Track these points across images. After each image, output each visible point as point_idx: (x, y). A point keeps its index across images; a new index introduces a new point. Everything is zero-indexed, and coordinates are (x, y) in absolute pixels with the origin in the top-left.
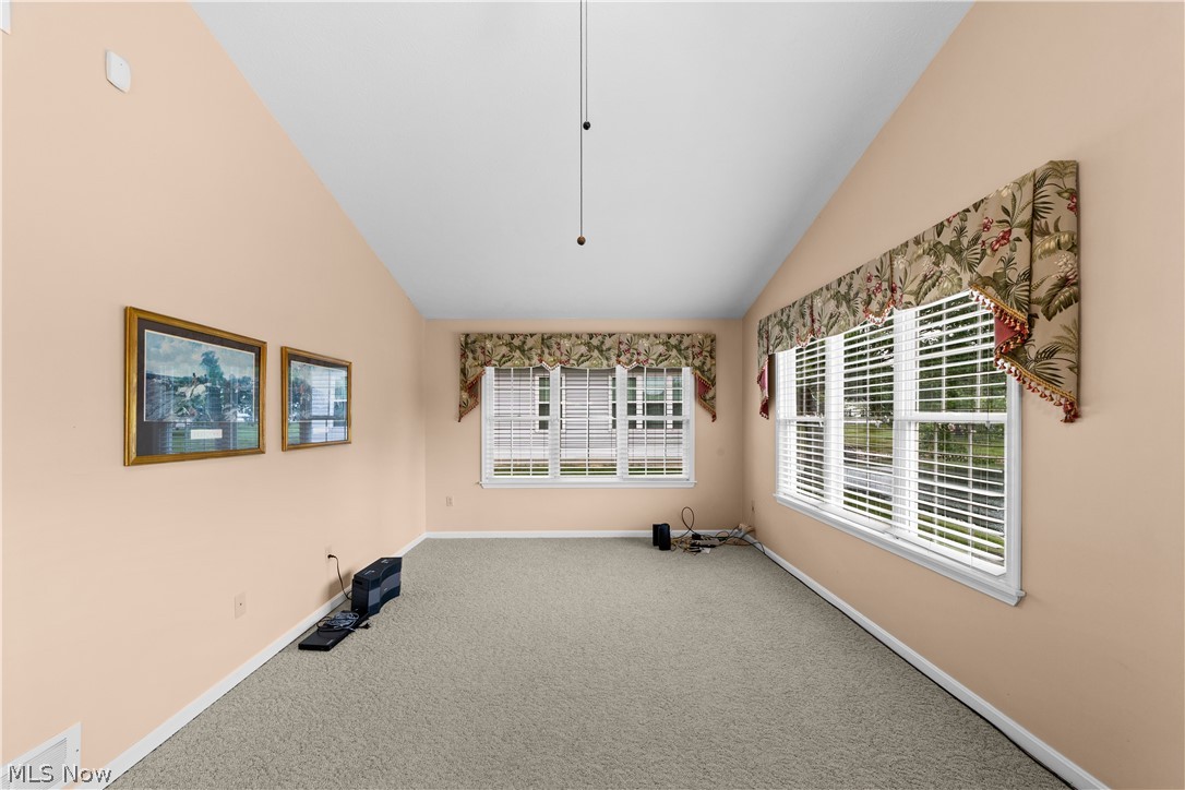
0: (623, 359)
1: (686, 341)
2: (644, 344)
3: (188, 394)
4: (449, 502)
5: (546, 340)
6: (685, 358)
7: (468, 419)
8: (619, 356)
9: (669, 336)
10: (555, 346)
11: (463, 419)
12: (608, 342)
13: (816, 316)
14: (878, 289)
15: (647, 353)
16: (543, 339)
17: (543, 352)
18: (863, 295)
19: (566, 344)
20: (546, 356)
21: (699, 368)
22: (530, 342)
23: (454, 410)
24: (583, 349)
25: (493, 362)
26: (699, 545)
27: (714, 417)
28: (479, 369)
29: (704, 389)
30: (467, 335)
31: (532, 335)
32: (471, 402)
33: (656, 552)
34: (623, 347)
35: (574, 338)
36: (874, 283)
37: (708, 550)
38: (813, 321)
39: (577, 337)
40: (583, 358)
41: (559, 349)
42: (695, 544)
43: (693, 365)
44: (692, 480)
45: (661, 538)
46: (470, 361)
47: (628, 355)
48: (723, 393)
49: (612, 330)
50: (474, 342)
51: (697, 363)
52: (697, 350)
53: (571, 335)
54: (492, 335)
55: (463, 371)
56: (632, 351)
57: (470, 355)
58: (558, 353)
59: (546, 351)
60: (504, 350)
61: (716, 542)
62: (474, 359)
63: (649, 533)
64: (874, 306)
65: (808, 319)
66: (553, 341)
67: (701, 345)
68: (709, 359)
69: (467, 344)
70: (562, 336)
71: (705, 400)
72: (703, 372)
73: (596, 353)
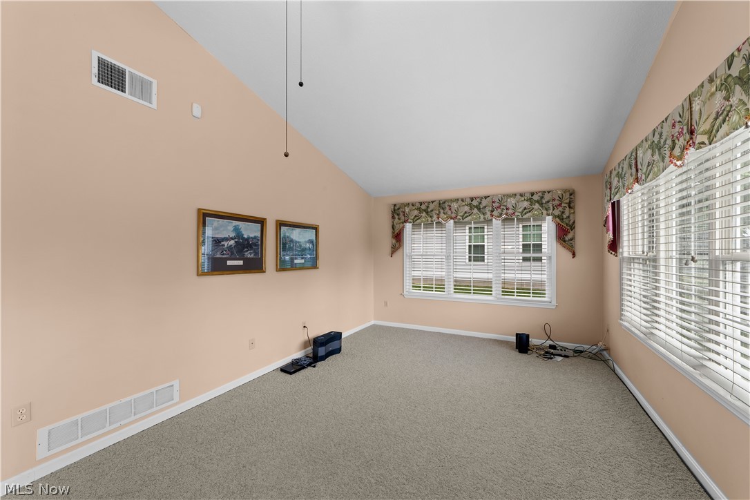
0: (495, 213)
1: (547, 197)
2: (512, 201)
3: (226, 245)
4: (386, 304)
5: (442, 205)
6: (546, 210)
7: (398, 254)
8: (492, 211)
9: (532, 194)
10: (448, 208)
11: (394, 255)
12: (484, 202)
13: (639, 167)
14: (681, 133)
15: (514, 208)
16: (440, 204)
17: (440, 212)
18: (669, 142)
19: (455, 205)
20: (442, 215)
21: (558, 217)
22: (432, 206)
23: (388, 249)
24: (467, 209)
25: (409, 220)
26: (552, 354)
27: (574, 255)
28: (401, 225)
29: (564, 234)
30: (395, 205)
31: (433, 202)
32: (397, 245)
33: (515, 354)
34: (496, 205)
35: (460, 201)
36: (677, 128)
37: (559, 359)
38: (637, 171)
39: (462, 200)
40: (466, 215)
41: (450, 209)
42: (550, 353)
43: (553, 214)
44: (554, 303)
45: (522, 344)
46: (397, 220)
47: (499, 211)
48: (581, 235)
49: (486, 194)
50: (399, 209)
51: (557, 212)
52: (557, 202)
53: (458, 200)
54: (409, 204)
55: (393, 227)
56: (502, 207)
57: (397, 217)
58: (449, 212)
59: (442, 211)
60: (416, 212)
61: (571, 353)
62: (399, 219)
63: (513, 339)
64: (677, 151)
65: (634, 169)
66: (446, 204)
67: (561, 199)
68: (567, 209)
69: (394, 210)
70: (452, 201)
71: (565, 241)
72: (562, 219)
73: (475, 211)
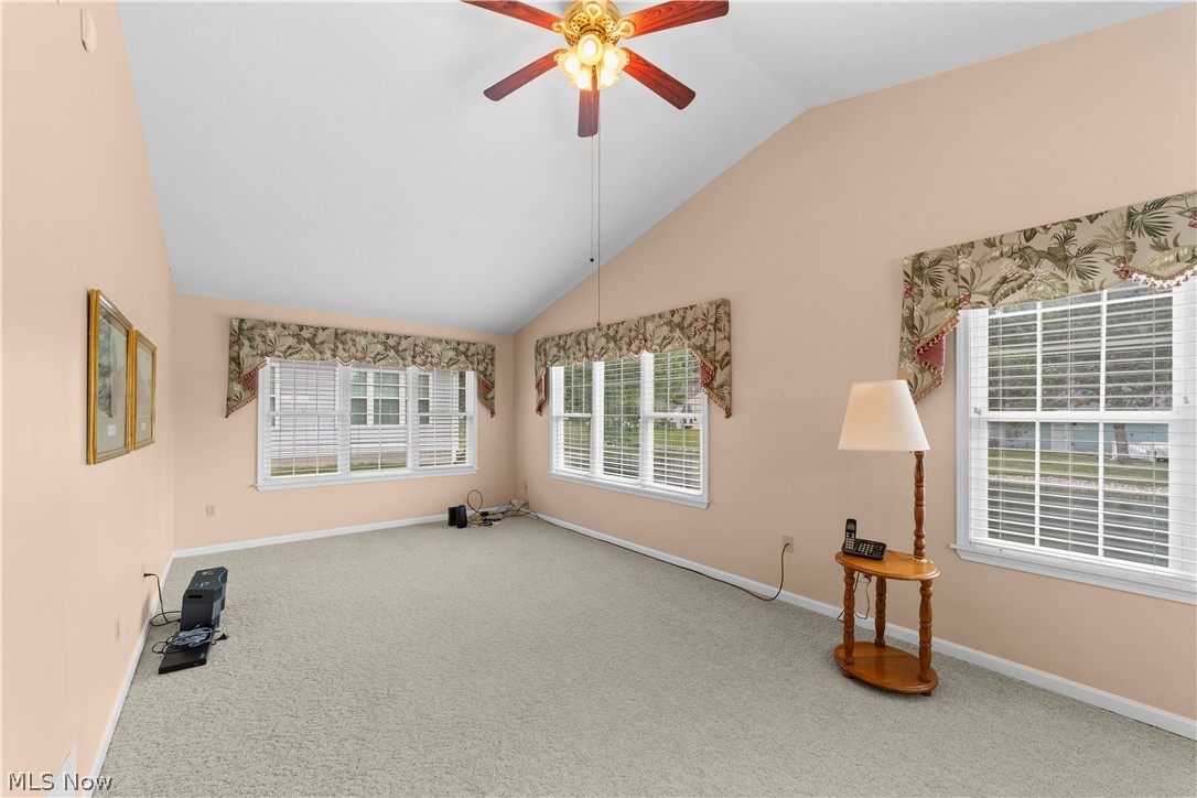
0: (418, 360)
1: (472, 350)
2: (436, 349)
4: (210, 510)
5: (340, 336)
6: (472, 363)
7: (243, 414)
8: (414, 357)
9: (458, 344)
10: (350, 343)
11: (232, 415)
12: (404, 344)
13: (590, 346)
14: (637, 337)
15: (440, 356)
16: (336, 334)
17: (336, 347)
18: (626, 340)
19: (362, 341)
20: (340, 352)
21: (482, 373)
22: (321, 336)
23: (221, 403)
24: (380, 348)
25: (276, 353)
26: (490, 520)
27: (493, 413)
28: (258, 359)
29: (486, 389)
30: (242, 321)
31: (324, 329)
32: (245, 395)
33: (454, 530)
34: (418, 349)
35: (370, 337)
36: (633, 334)
37: (497, 523)
38: (587, 349)
39: (374, 335)
40: (379, 357)
41: (354, 345)
42: (486, 519)
43: (478, 370)
44: (476, 468)
45: (457, 518)
46: (246, 350)
47: (423, 357)
48: (499, 393)
49: (407, 334)
50: (252, 329)
51: (481, 368)
52: (481, 357)
53: (366, 333)
54: (275, 324)
55: (236, 361)
56: (426, 353)
57: (246, 343)
58: (353, 350)
59: (340, 346)
60: (290, 341)
61: (501, 516)
62: (252, 347)
63: (446, 517)
64: (634, 347)
65: (583, 347)
66: (348, 337)
67: (484, 353)
68: (490, 365)
69: (241, 329)
70: (357, 333)
71: (487, 399)
72: (485, 376)
73: (392, 353)
